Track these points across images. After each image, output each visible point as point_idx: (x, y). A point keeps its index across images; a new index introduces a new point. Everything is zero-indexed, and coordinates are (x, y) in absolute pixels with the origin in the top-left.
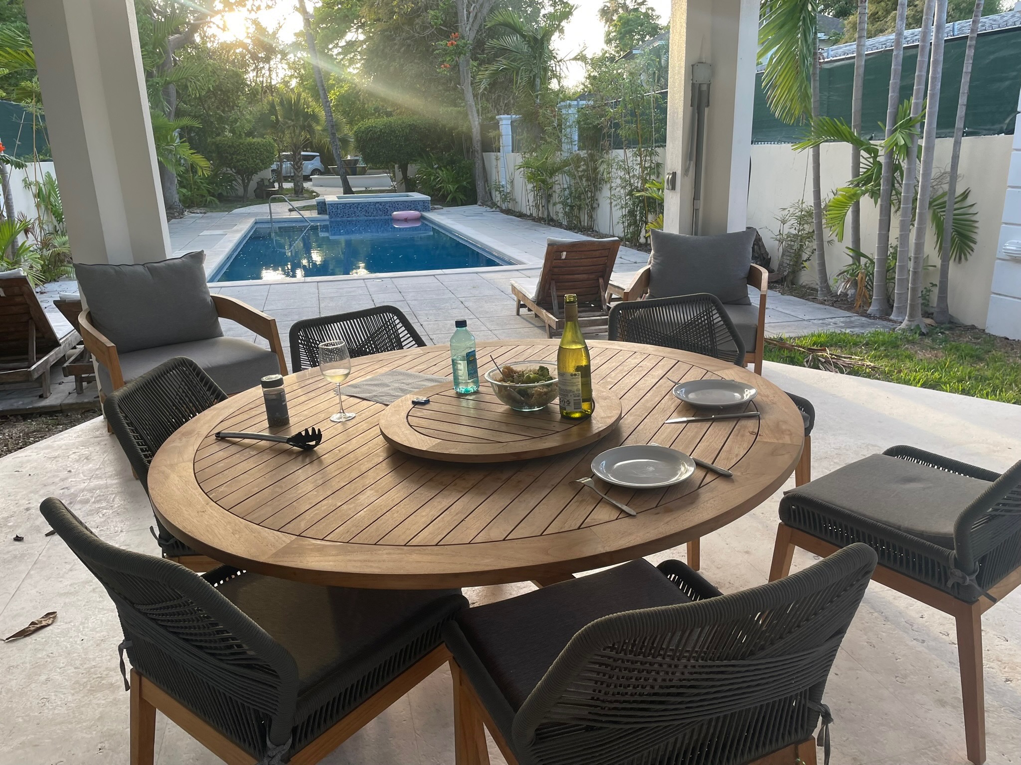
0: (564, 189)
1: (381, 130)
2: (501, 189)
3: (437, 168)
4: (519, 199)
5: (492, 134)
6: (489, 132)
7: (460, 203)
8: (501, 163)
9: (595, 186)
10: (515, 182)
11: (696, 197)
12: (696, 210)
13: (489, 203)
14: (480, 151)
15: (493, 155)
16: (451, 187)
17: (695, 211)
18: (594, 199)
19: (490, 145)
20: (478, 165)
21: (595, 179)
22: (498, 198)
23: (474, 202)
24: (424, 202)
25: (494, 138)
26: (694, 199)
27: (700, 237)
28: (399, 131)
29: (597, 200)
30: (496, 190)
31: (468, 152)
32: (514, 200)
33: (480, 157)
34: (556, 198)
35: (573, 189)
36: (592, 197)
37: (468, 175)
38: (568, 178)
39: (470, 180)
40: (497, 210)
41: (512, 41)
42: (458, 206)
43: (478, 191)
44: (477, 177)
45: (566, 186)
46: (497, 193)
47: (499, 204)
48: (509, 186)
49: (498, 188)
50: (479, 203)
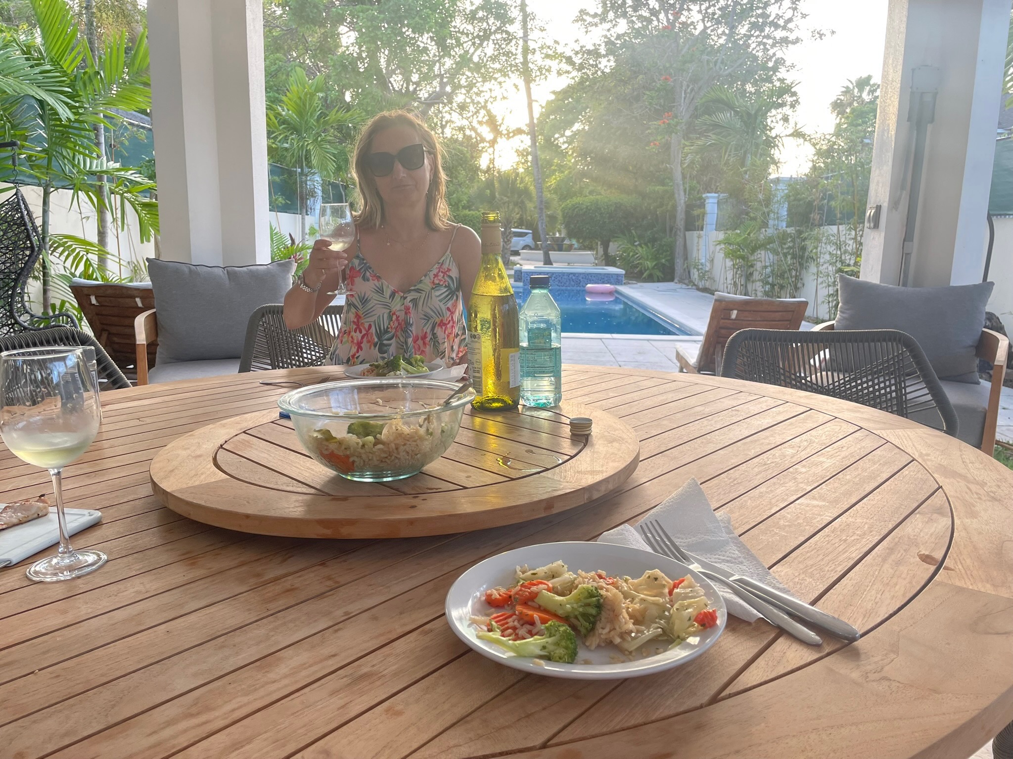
0: (766, 267)
1: (587, 207)
2: (700, 267)
3: (639, 245)
4: (717, 279)
5: (696, 212)
6: (693, 210)
7: (656, 279)
8: (702, 242)
9: (801, 264)
10: (715, 261)
11: (908, 237)
12: (907, 254)
13: (687, 281)
14: (682, 230)
15: (696, 233)
16: (649, 264)
17: (905, 256)
18: (798, 278)
19: (693, 223)
20: (680, 242)
21: (802, 257)
22: (696, 276)
23: (672, 280)
24: (618, 275)
25: (698, 216)
26: (904, 240)
27: (910, 289)
28: (604, 209)
29: (801, 279)
30: (694, 268)
31: (671, 230)
32: (712, 279)
33: (682, 235)
34: (756, 276)
35: (776, 267)
36: (796, 276)
37: (668, 253)
38: (771, 256)
39: (669, 258)
40: (694, 287)
41: (724, 117)
42: (654, 282)
43: (676, 268)
44: (677, 255)
45: (768, 264)
46: (696, 270)
47: (696, 283)
48: (708, 264)
49: (696, 266)
50: (676, 280)
